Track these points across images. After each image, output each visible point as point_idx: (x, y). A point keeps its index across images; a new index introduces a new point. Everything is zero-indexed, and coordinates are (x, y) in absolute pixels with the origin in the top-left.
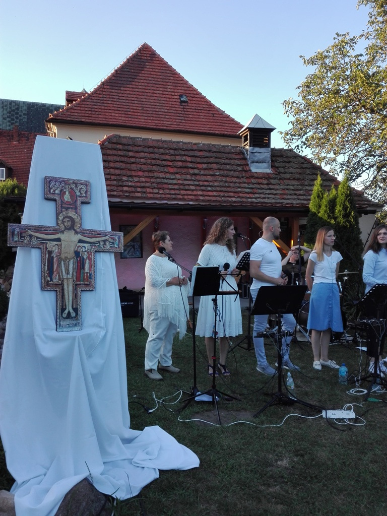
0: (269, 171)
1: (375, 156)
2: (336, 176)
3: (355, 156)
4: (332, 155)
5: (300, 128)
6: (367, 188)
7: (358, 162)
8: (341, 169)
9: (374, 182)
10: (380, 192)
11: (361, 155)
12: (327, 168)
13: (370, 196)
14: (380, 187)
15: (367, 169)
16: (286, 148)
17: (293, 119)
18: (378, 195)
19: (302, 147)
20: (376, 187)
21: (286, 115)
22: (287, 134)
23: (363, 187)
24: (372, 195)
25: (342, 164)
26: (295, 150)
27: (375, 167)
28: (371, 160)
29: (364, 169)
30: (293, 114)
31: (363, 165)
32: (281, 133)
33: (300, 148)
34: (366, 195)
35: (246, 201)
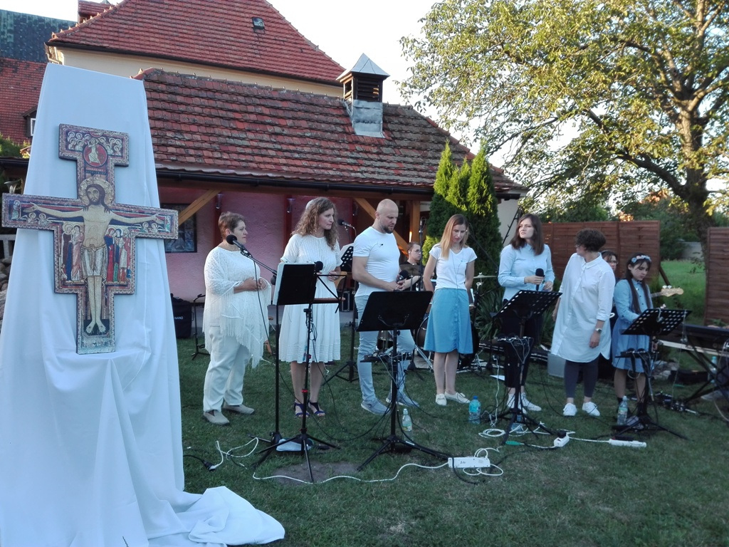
0: (380, 135)
1: (519, 122)
2: (469, 147)
3: (494, 120)
4: (463, 118)
5: (422, 78)
6: (508, 164)
7: (499, 129)
8: (475, 136)
9: (518, 157)
10: (524, 170)
11: (501, 119)
12: (456, 135)
13: (511, 176)
14: (525, 165)
15: (510, 139)
16: (403, 104)
17: (414, 64)
18: (522, 175)
19: (424, 104)
20: (519, 163)
21: (404, 58)
22: (405, 84)
23: (503, 163)
24: (514, 175)
25: (477, 131)
26: (415, 108)
27: (519, 136)
28: (515, 127)
29: (505, 138)
30: (413, 56)
31: (504, 133)
32: (397, 83)
33: (422, 105)
34: (507, 174)
35: (348, 175)
